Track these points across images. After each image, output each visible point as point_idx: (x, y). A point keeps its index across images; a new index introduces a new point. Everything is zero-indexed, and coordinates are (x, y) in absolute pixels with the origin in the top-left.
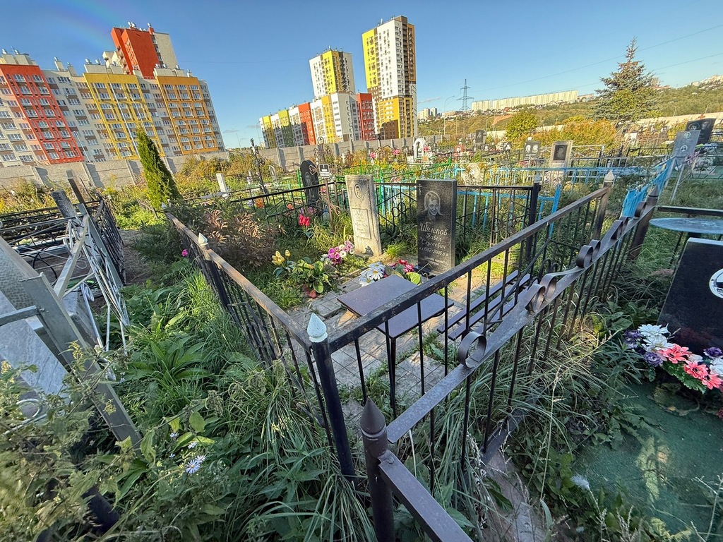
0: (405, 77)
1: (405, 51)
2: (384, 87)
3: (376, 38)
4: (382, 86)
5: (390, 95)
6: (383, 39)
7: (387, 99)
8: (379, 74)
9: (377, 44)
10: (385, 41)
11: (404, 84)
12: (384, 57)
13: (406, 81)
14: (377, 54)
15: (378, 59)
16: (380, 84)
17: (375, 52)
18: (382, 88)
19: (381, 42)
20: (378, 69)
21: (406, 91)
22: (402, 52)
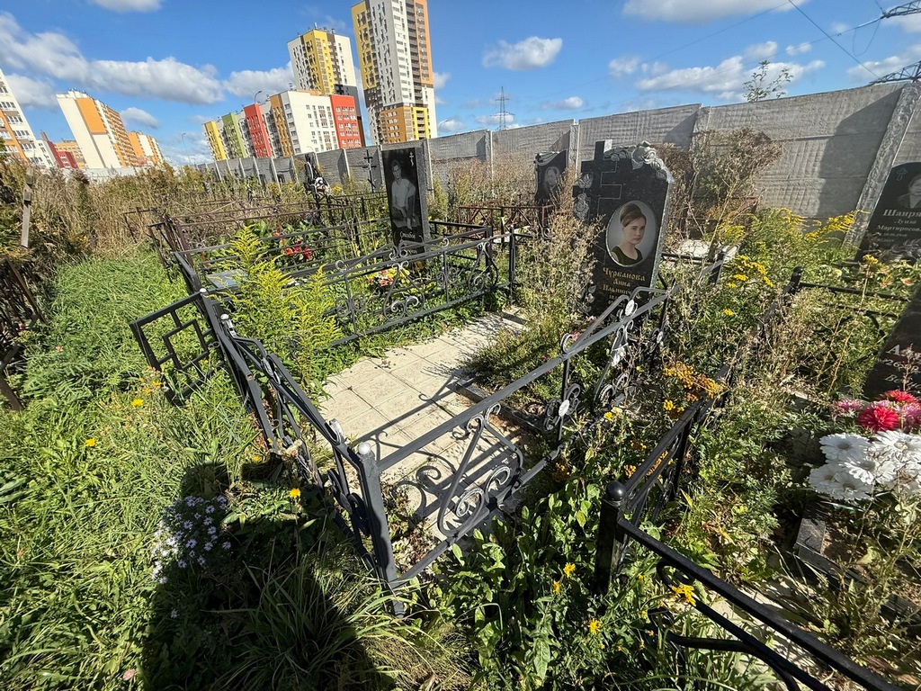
0: (414, 76)
1: (411, 38)
2: (385, 91)
3: (369, 15)
4: (382, 88)
5: (392, 103)
6: (378, 16)
7: (389, 107)
8: (376, 70)
9: (370, 23)
10: (381, 20)
11: (412, 87)
12: (381, 45)
13: (415, 83)
14: (372, 39)
15: (373, 47)
16: (378, 84)
17: (370, 36)
18: (382, 92)
19: (376, 21)
20: (375, 62)
21: (417, 98)
22: (407, 38)
